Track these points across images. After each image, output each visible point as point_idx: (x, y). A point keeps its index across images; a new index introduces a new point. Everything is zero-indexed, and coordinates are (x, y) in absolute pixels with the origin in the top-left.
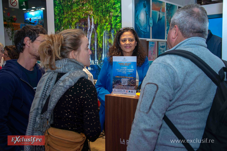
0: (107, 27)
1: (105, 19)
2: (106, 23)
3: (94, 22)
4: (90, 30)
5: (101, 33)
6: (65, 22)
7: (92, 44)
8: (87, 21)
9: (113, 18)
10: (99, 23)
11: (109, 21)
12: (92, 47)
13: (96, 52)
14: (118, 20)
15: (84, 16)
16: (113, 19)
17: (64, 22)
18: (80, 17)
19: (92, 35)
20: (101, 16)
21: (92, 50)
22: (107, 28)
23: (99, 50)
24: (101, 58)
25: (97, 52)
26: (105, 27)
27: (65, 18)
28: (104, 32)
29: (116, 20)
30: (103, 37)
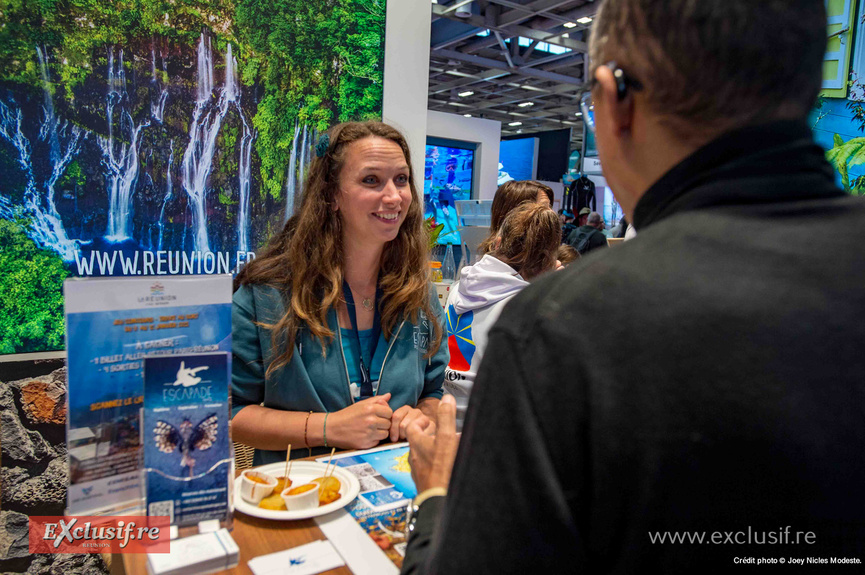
0: (316, 112)
1: (302, 76)
2: (309, 98)
3: (240, 74)
4: (212, 108)
5: (276, 134)
7: (222, 177)
8: (195, 58)
9: (342, 82)
10: (267, 86)
11: (324, 91)
12: (218, 191)
13: (243, 216)
14: (368, 97)
15: (166, 24)
16: (344, 87)
19: (220, 133)
20: (283, 60)
21: (224, 207)
22: (313, 119)
23: (264, 209)
25: (252, 214)
26: (303, 113)
28: (297, 130)
29: (360, 94)
30: (288, 151)
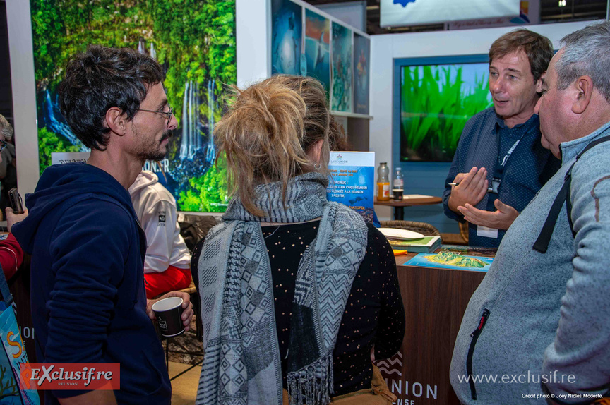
0: (196, 72)
1: (188, 52)
2: (192, 64)
5: (176, 89)
6: (68, 55)
9: (211, 50)
10: (171, 62)
11: (200, 58)
14: (227, 56)
15: (125, 41)
16: (212, 53)
17: (64, 54)
18: (114, 44)
20: (177, 45)
22: (195, 76)
24: (178, 153)
26: (189, 74)
27: (68, 44)
28: (187, 85)
29: (221, 55)
30: (182, 98)
